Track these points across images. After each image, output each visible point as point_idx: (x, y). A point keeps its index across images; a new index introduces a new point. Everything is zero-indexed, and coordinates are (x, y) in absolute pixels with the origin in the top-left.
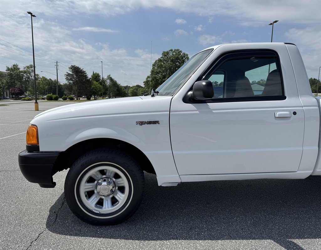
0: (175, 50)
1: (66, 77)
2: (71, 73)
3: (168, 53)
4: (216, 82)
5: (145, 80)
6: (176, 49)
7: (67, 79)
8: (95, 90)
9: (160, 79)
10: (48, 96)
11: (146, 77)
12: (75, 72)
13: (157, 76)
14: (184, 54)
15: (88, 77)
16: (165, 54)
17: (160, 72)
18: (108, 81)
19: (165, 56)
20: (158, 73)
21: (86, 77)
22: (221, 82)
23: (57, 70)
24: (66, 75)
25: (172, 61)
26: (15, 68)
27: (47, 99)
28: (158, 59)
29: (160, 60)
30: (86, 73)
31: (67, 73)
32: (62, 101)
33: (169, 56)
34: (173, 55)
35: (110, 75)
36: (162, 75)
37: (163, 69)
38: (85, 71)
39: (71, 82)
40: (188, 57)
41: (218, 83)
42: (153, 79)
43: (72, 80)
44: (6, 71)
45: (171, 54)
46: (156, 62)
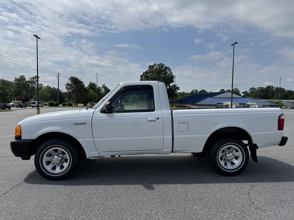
0: (158, 64)
1: (66, 87)
2: (71, 83)
3: (153, 66)
4: (196, 90)
7: (67, 88)
8: (91, 97)
10: (50, 103)
12: (74, 82)
14: (167, 67)
15: (85, 86)
16: (151, 67)
18: (103, 89)
19: (151, 68)
21: (83, 86)
23: (58, 81)
24: (66, 84)
25: (157, 73)
26: (22, 78)
27: (49, 105)
28: (145, 71)
29: (146, 72)
30: (84, 83)
31: (67, 83)
32: (62, 107)
35: (104, 85)
38: (83, 82)
39: (70, 90)
40: (171, 70)
41: (198, 91)
43: (71, 89)
44: (14, 81)
46: (143, 74)
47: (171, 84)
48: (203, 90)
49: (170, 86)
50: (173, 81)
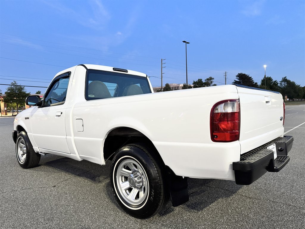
2: (238, 80)
12: (242, 79)
18: (283, 83)
21: (252, 82)
23: (226, 80)
31: (235, 80)
35: (286, 77)
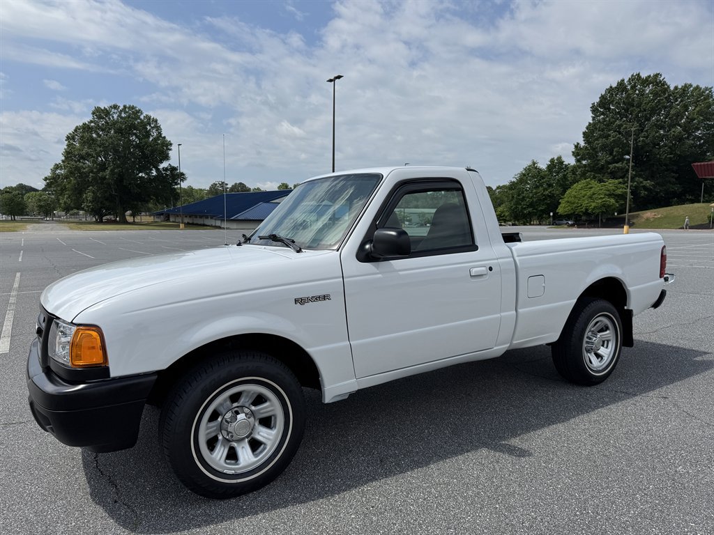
0: (125, 107)
3: (106, 112)
4: (223, 183)
5: (48, 174)
6: (128, 106)
9: (92, 172)
11: (52, 167)
13: (81, 164)
14: (148, 118)
16: (100, 113)
17: (88, 155)
19: (100, 117)
20: (83, 158)
22: (233, 184)
25: (119, 131)
28: (82, 124)
29: (86, 128)
33: (109, 118)
34: (122, 118)
36: (94, 162)
37: (98, 149)
40: (159, 127)
41: (228, 186)
42: (71, 173)
45: (115, 116)
46: (76, 130)
47: (164, 165)
48: (241, 184)
49: (158, 170)
50: (167, 158)
